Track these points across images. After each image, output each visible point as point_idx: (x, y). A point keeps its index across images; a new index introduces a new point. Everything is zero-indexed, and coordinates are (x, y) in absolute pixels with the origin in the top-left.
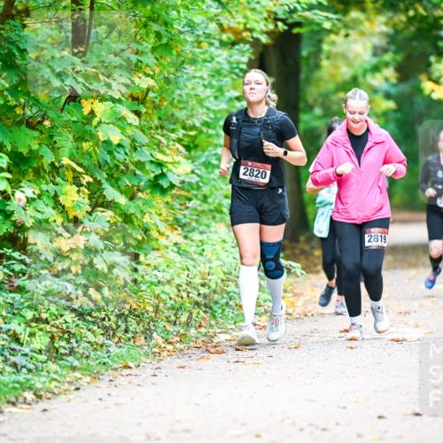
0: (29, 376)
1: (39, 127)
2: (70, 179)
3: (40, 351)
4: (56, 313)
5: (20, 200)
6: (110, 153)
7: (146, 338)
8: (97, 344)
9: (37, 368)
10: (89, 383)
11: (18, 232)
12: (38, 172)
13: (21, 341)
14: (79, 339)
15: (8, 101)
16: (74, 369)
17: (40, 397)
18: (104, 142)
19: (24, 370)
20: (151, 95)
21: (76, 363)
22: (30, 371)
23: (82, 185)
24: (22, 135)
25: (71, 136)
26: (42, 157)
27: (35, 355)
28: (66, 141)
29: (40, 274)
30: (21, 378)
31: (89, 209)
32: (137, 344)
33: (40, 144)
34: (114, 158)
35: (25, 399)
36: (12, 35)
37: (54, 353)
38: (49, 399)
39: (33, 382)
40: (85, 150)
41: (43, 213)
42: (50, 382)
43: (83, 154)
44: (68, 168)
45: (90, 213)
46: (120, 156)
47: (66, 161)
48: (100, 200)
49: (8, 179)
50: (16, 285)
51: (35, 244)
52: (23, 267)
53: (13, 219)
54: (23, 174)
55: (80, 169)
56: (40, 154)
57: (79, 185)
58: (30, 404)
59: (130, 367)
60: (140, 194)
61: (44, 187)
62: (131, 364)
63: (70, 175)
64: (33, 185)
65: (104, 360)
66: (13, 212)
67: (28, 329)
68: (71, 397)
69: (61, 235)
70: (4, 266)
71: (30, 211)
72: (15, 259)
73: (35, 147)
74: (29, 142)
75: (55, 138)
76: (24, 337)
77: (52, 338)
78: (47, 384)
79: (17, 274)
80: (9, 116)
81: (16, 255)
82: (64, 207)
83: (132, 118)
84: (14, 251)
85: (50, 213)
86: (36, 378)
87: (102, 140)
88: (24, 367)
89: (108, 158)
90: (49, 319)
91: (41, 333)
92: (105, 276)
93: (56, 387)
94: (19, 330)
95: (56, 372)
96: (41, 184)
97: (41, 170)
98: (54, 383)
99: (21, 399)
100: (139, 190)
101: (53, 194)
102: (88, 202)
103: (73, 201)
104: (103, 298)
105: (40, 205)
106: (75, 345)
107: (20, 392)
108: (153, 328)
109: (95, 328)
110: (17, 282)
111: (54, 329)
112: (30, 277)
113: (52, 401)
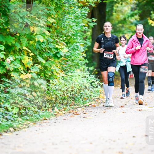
0: (12, 123)
1: (15, 36)
2: (26, 54)
3: (16, 114)
4: (21, 101)
5: (8, 61)
6: (40, 45)
7: (52, 109)
8: (35, 111)
9: (14, 120)
10: (32, 125)
11: (8, 73)
12: (14, 52)
13: (9, 110)
14: (29, 109)
15: (4, 27)
16: (27, 120)
17: (15, 130)
18: (38, 41)
19: (10, 121)
20: (54, 25)
21: (28, 118)
22: (12, 121)
23: (30, 56)
24: (9, 39)
25: (26, 39)
26: (16, 46)
27: (14, 115)
28: (24, 41)
29: (15, 87)
30: (9, 123)
31: (33, 64)
32: (49, 111)
33: (15, 42)
34: (41, 47)
35: (10, 130)
36: (6, 4)
37: (20, 115)
38: (18, 130)
39: (13, 125)
40: (31, 44)
41: (16, 66)
42: (19, 125)
43: (30, 45)
44: (25, 50)
45: (33, 66)
46: (43, 46)
47: (24, 48)
48: (36, 62)
49: (4, 54)
50: (7, 91)
51: (14, 77)
52: (9, 85)
53: (6, 68)
54: (9, 52)
55: (29, 51)
56: (15, 45)
57: (29, 56)
58: (12, 132)
59: (47, 120)
60: (50, 59)
61: (17, 57)
62: (47, 118)
63: (26, 53)
64: (13, 56)
65: (38, 117)
66: (6, 66)
67: (11, 106)
68: (26, 130)
69: (23, 74)
70: (3, 84)
71: (12, 65)
72: (6, 82)
73: (14, 43)
74: (11, 41)
75: (21, 40)
76: (10, 109)
77: (20, 109)
78: (18, 125)
79: (7, 87)
80: (5, 32)
81: (7, 80)
82: (24, 64)
83: (47, 33)
84: (6, 79)
85: (19, 66)
86: (14, 123)
87: (37, 40)
88: (10, 119)
89: (39, 47)
90: (19, 103)
91: (16, 108)
92: (38, 88)
93: (21, 126)
94: (8, 106)
95: (21, 121)
96: (16, 56)
97: (16, 51)
98: (20, 125)
99: (9, 131)
100: (49, 58)
101: (20, 59)
102: (32, 62)
103: (27, 62)
104: (37, 95)
105: (15, 63)
106: (28, 112)
107: (9, 128)
108: (55, 106)
109: (35, 106)
110: (7, 90)
111: (20, 106)
112: (12, 88)
113: (20, 131)
